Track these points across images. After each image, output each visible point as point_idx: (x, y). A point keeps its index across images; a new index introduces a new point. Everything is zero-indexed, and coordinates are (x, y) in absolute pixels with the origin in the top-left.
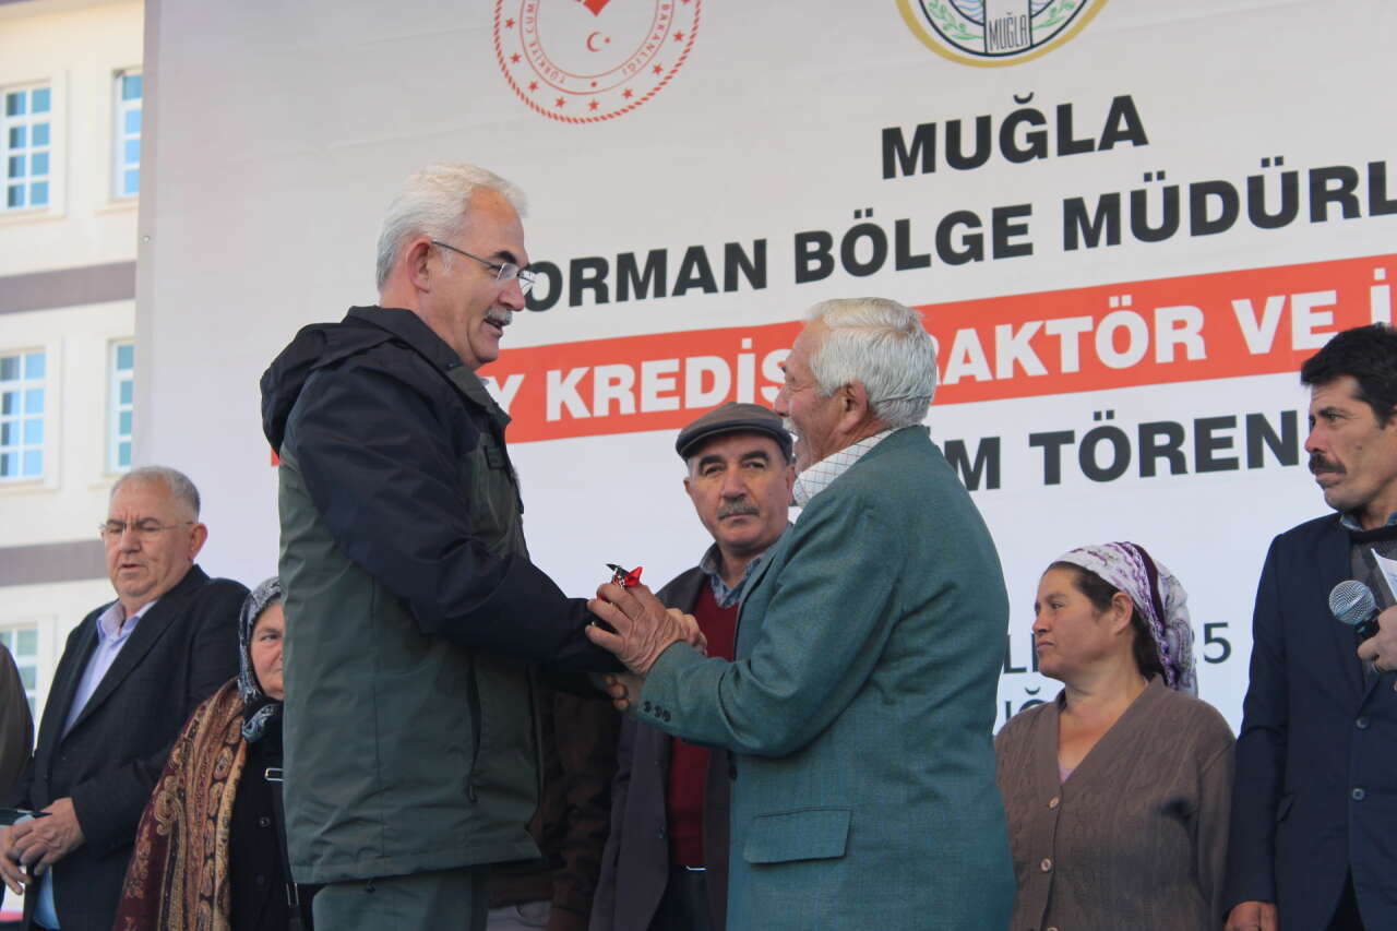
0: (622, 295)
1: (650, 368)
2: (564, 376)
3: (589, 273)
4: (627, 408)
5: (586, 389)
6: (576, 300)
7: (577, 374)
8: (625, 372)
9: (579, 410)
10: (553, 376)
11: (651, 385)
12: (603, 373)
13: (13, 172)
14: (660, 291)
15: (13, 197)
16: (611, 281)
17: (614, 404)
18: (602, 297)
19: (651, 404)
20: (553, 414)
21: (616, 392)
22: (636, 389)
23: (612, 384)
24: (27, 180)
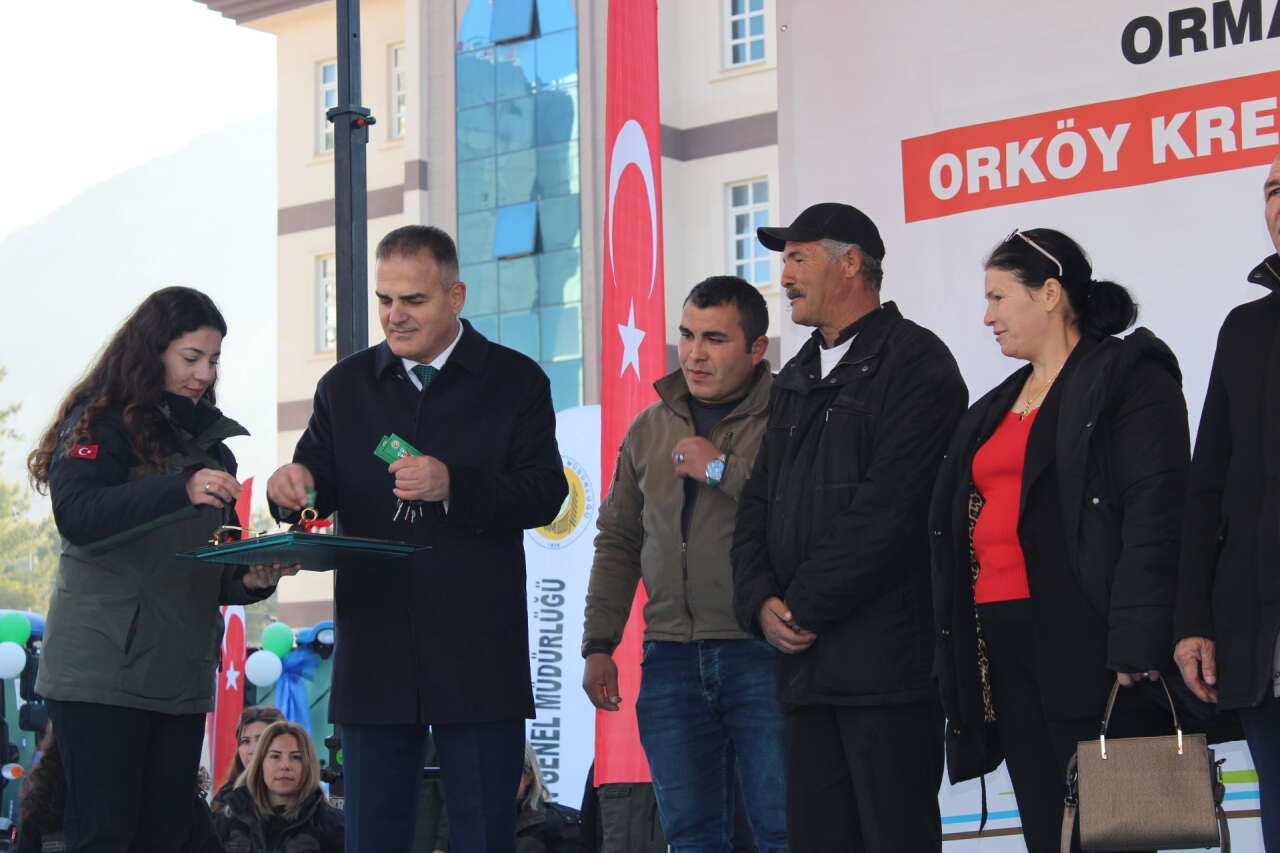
0: (1219, 42)
1: (1249, 108)
2: (1167, 123)
3: (1187, 24)
4: (1229, 146)
5: (1188, 133)
6: (1176, 50)
7: (1180, 119)
8: (1225, 113)
9: (1183, 152)
10: (1157, 123)
11: (1250, 122)
12: (1203, 116)
13: (735, 35)
14: (1256, 35)
15: (737, 55)
16: (1208, 29)
17: (1216, 143)
18: (1200, 46)
19: (1251, 141)
20: (1159, 158)
21: (1216, 133)
22: (1237, 129)
23: (1213, 125)
24: (747, 40)
